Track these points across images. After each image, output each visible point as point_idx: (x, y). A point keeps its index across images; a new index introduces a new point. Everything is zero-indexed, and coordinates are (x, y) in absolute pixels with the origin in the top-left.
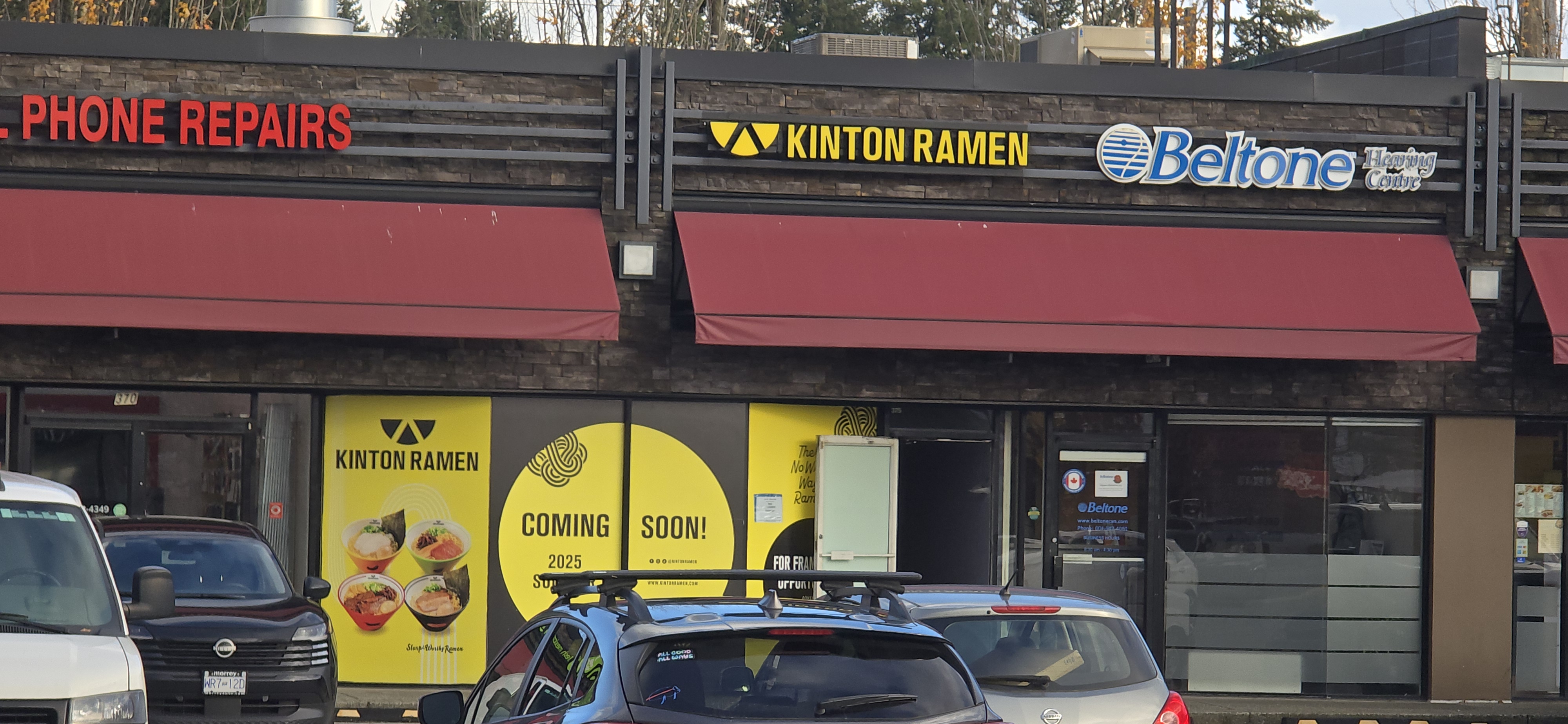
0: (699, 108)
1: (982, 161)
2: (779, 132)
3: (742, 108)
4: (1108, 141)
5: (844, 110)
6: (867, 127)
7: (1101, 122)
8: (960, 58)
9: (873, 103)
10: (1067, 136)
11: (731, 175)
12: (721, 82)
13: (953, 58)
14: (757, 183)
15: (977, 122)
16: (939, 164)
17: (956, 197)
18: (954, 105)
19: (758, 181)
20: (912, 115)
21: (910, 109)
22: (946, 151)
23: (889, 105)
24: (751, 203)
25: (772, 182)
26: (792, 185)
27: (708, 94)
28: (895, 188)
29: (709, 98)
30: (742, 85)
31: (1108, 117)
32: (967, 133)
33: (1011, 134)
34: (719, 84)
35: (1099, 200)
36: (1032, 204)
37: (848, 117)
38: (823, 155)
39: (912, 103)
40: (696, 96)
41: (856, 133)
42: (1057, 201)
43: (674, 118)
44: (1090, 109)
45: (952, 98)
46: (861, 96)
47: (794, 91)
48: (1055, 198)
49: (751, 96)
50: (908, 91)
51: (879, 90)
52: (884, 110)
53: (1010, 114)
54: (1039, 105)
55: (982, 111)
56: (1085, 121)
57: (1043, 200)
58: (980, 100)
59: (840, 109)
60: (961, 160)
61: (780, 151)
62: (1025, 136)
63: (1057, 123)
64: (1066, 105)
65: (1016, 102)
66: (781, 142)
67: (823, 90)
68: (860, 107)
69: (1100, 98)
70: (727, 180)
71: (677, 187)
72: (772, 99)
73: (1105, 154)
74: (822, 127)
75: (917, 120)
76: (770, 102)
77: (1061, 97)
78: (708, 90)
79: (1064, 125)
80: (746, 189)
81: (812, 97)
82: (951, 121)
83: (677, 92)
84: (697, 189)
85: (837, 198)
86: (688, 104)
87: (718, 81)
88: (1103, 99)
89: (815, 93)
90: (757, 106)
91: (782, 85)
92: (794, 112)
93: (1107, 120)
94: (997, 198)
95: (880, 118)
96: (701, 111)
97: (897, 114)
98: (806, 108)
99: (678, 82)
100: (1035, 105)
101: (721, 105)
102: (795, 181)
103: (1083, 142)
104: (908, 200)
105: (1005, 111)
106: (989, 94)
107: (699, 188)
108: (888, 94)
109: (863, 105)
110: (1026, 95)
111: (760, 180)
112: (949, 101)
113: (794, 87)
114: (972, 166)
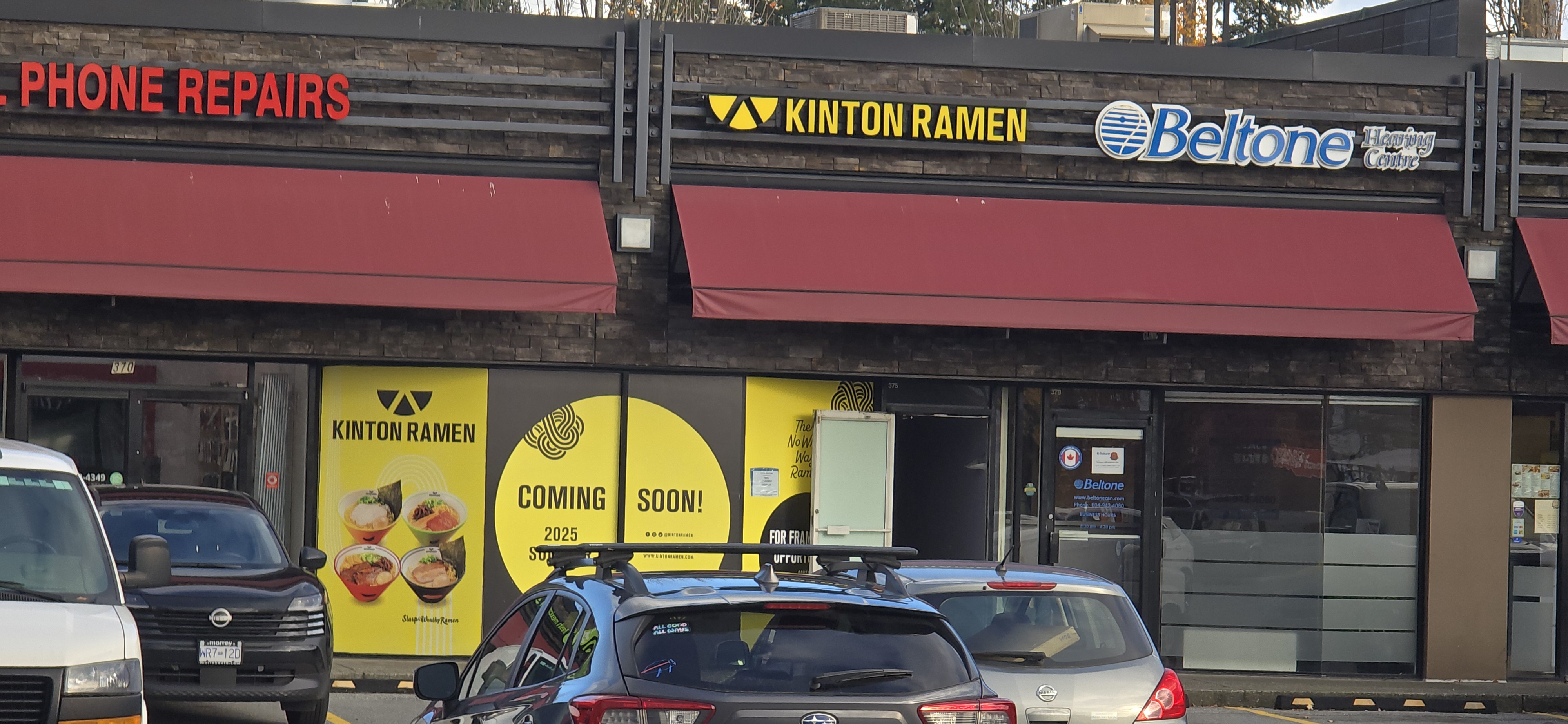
0: (698, 82)
1: (981, 137)
2: (777, 106)
3: (741, 82)
4: (1106, 118)
5: (843, 85)
6: (866, 102)
7: (1101, 98)
8: (959, 34)
9: (872, 78)
10: (1065, 113)
11: (729, 148)
12: (720, 55)
13: (952, 33)
14: (755, 157)
15: (975, 98)
16: (937, 140)
17: (954, 173)
18: (953, 80)
19: (756, 155)
20: (911, 90)
21: (909, 85)
22: (944, 127)
23: (887, 80)
24: (750, 177)
25: (770, 156)
26: (791, 159)
27: (707, 68)
28: (893, 163)
29: (708, 71)
30: (741, 58)
31: (1107, 94)
32: (965, 108)
33: (1009, 110)
34: (718, 57)
35: (1097, 177)
36: (1030, 180)
37: (846, 92)
38: (822, 130)
39: (911, 78)
40: (694, 69)
41: (855, 108)
42: (1055, 177)
43: (673, 91)
44: (1089, 85)
45: (950, 73)
46: (860, 71)
47: (793, 66)
48: (1053, 174)
49: (750, 69)
50: (907, 66)
51: (878, 64)
52: (883, 85)
53: (1009, 89)
54: (1038, 82)
55: (981, 87)
56: (1084, 98)
57: (1041, 176)
58: (979, 76)
59: (839, 84)
60: (959, 136)
61: (778, 124)
62: (1024, 112)
63: (1056, 99)
64: (1065, 81)
65: (1015, 79)
66: (779, 116)
67: (821, 64)
68: (858, 81)
69: (1099, 75)
70: (725, 154)
71: (675, 160)
72: (771, 74)
73: (1104, 131)
74: (821, 102)
75: (916, 95)
76: (769, 76)
77: (1061, 73)
78: (707, 63)
79: (1062, 102)
80: (744, 163)
81: (811, 71)
82: (950, 97)
83: (676, 65)
84: (695, 162)
85: (836, 173)
86: (687, 77)
87: (716, 54)
88: (1102, 75)
89: (814, 67)
90: (756, 80)
91: (781, 59)
92: (792, 86)
93: (1106, 97)
94: (996, 174)
95: (879, 93)
96: (699, 84)
97: (896, 89)
98: (804, 82)
99: (677, 55)
100: (1033, 81)
101: (719, 79)
102: (793, 155)
103: (1082, 118)
104: (906, 176)
105: (1004, 87)
106: (989, 70)
107: (697, 161)
108: (887, 69)
109: (862, 80)
110: (1025, 71)
111: (758, 154)
112: (948, 76)
113: (793, 61)
114: (970, 141)
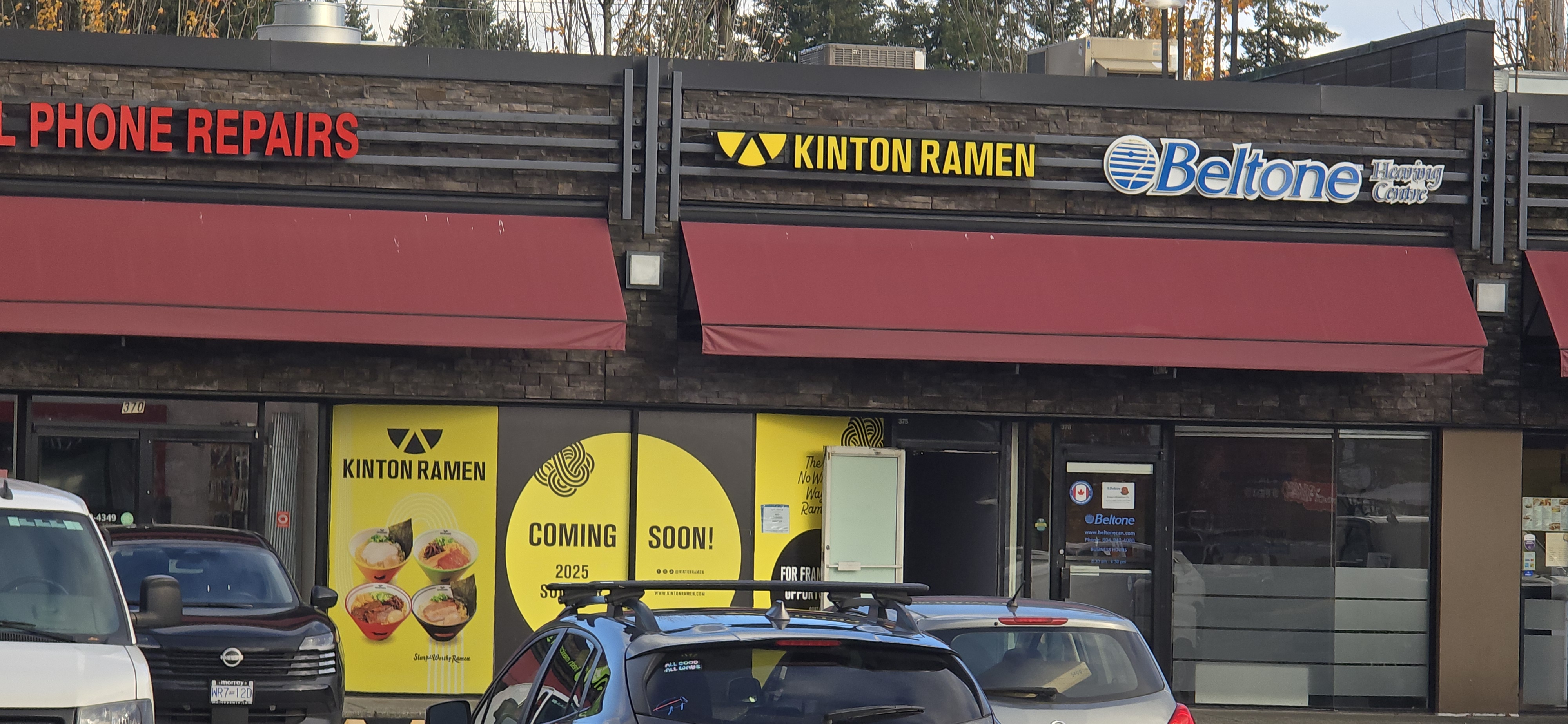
0: (707, 118)
1: (989, 172)
2: (786, 142)
3: (749, 118)
4: (1115, 153)
5: (851, 121)
6: (874, 137)
7: (1109, 133)
8: (968, 69)
9: (880, 114)
10: (1074, 148)
11: (738, 185)
12: (728, 91)
13: (960, 68)
14: (764, 194)
15: (983, 133)
16: (946, 175)
17: (963, 208)
18: (961, 116)
19: (765, 192)
20: (918, 126)
21: (918, 120)
22: (952, 162)
23: (896, 116)
24: (758, 214)
25: (778, 192)
26: (799, 195)
27: (716, 104)
28: (902, 199)
29: (716, 108)
30: (749, 95)
31: (1116, 129)
32: (974, 143)
33: (1018, 145)
34: (726, 93)
35: (1106, 211)
36: (1039, 215)
37: (855, 128)
38: (830, 166)
39: (919, 114)
40: (703, 106)
41: (863, 144)
42: (1064, 212)
43: (681, 128)
44: (1098, 120)
45: (958, 109)
46: (868, 106)
47: (800, 102)
48: (1062, 209)
49: (758, 106)
50: (915, 102)
51: (887, 100)
52: (891, 121)
53: (1017, 125)
54: (1046, 117)
55: (989, 122)
56: (1092, 132)
57: (1050, 211)
58: (988, 111)
59: (847, 119)
60: (968, 171)
61: (787, 161)
62: (1032, 147)
63: (1064, 134)
64: (1073, 116)
65: (1023, 113)
66: (788, 152)
67: (829, 100)
68: (867, 117)
69: (1107, 109)
70: (734, 190)
71: (684, 197)
72: (779, 110)
73: (1112, 166)
74: (830, 138)
75: (925, 131)
76: (777, 112)
77: (1069, 108)
78: (715, 100)
79: (1071, 136)
80: (752, 199)
81: (819, 108)
82: (959, 132)
83: (684, 102)
84: (704, 199)
85: (844, 209)
86: (695, 114)
87: (725, 91)
88: (1111, 110)
89: (822, 103)
90: (764, 116)
91: (789, 95)
92: (801, 122)
93: (1114, 131)
94: (1005, 209)
95: (888, 129)
96: (708, 121)
97: (904, 125)
98: (813, 119)
99: (685, 92)
100: (1042, 116)
101: (727, 115)
102: (802, 191)
103: (1090, 153)
104: (915, 211)
105: (1012, 122)
106: (997, 105)
107: (706, 198)
108: (895, 105)
109: (870, 116)
110: (1034, 106)
111: (766, 190)
112: (956, 112)
113: (801, 97)
114: (978, 177)
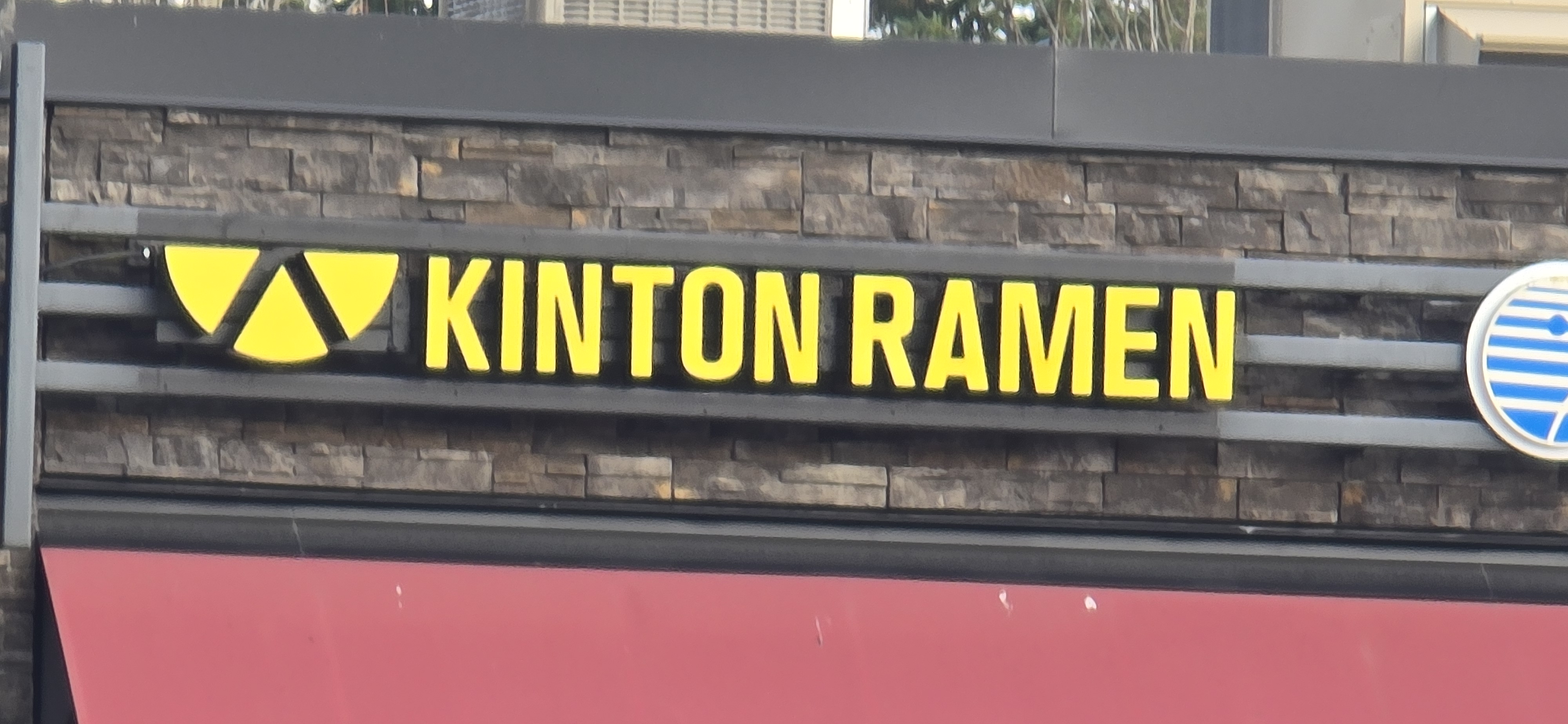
0: (128, 200)
1: (1082, 385)
2: (397, 281)
3: (272, 201)
4: (1504, 321)
5: (617, 210)
6: (694, 265)
7: (1483, 253)
8: (1011, 34)
9: (713, 187)
10: (1366, 302)
11: (232, 425)
12: (202, 111)
13: (986, 36)
14: (322, 454)
15: (1062, 253)
16: (935, 395)
17: (992, 506)
18: (986, 195)
19: (324, 448)
20: (844, 229)
21: (841, 209)
22: (958, 350)
23: (767, 195)
24: (301, 522)
25: (371, 450)
26: (442, 462)
27: (159, 154)
28: (787, 473)
29: (161, 166)
30: (272, 122)
31: (1506, 240)
32: (1031, 288)
33: (1177, 293)
34: (196, 118)
35: (1474, 516)
36: (1249, 530)
37: (629, 233)
38: (546, 363)
39: (846, 188)
40: (116, 159)
41: (657, 288)
42: (1334, 518)
43: (44, 234)
44: (1446, 211)
45: (978, 170)
46: (673, 162)
47: (446, 146)
48: (1325, 509)
49: (303, 160)
50: (832, 146)
51: (736, 142)
52: (748, 210)
53: (1174, 225)
54: (1272, 199)
55: (1081, 216)
56: (1427, 252)
57: (1285, 516)
58: (1077, 178)
59: (604, 206)
60: (1010, 382)
61: (400, 344)
62: (1226, 301)
63: (1333, 256)
64: (1362, 196)
65: (1196, 188)
66: (402, 315)
67: (543, 142)
68: (669, 199)
69: (1478, 175)
70: (221, 443)
71: (52, 466)
72: (374, 173)
73: (1495, 363)
74: (544, 267)
75: (866, 245)
76: (367, 181)
77: (1349, 170)
78: (158, 138)
79: (1356, 265)
80: (286, 474)
81: (508, 165)
82: (975, 250)
83: (54, 144)
84: (118, 472)
85: (592, 506)
86: (90, 185)
87: (190, 109)
88: (1489, 177)
89: (518, 151)
90: (322, 193)
91: (409, 123)
92: (447, 213)
93: (1501, 249)
94: (1133, 508)
95: (739, 238)
96: (135, 211)
97: (795, 225)
98: (485, 203)
99: (57, 111)
100: (1257, 196)
101: (199, 191)
102: (450, 447)
103: (1420, 321)
104: (828, 514)
105: (1157, 217)
106: (1107, 159)
107: (124, 467)
108: (765, 158)
109: (680, 193)
110: (1230, 164)
111: (330, 443)
112: (969, 180)
113: (449, 131)
114: (1046, 400)
